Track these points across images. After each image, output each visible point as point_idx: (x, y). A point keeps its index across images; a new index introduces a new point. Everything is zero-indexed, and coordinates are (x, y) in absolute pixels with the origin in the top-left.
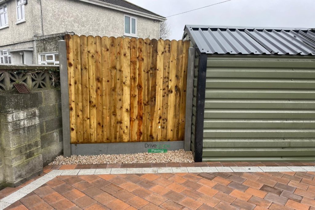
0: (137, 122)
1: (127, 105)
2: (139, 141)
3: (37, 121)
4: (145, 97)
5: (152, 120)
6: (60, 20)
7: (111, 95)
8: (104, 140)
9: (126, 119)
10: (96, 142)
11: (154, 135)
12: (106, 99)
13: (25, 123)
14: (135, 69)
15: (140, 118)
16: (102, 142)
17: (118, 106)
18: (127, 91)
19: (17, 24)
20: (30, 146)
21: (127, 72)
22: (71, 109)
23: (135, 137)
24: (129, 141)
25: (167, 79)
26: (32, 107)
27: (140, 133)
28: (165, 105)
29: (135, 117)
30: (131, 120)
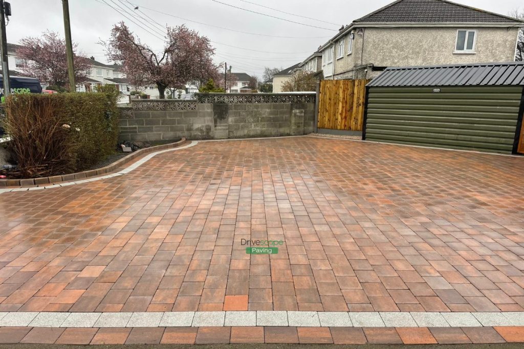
0: (344, 120)
1: (340, 111)
2: (344, 129)
3: (303, 114)
4: (348, 107)
5: (351, 119)
6: (379, 49)
7: (334, 106)
8: (330, 128)
9: (339, 118)
10: (327, 128)
11: (352, 127)
12: (332, 108)
13: (299, 114)
14: (345, 94)
15: (346, 117)
16: (329, 129)
17: (337, 112)
18: (341, 104)
19: (348, 55)
20: (299, 123)
21: (341, 95)
22: (319, 112)
23: (343, 127)
24: (340, 129)
25: (358, 98)
26: (302, 109)
27: (345, 126)
28: (357, 112)
29: (343, 117)
30: (342, 119)
